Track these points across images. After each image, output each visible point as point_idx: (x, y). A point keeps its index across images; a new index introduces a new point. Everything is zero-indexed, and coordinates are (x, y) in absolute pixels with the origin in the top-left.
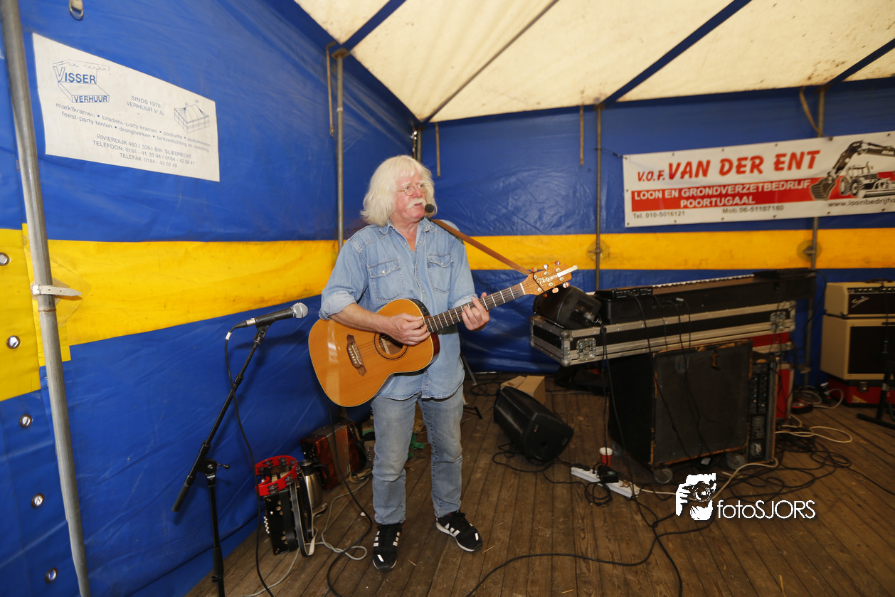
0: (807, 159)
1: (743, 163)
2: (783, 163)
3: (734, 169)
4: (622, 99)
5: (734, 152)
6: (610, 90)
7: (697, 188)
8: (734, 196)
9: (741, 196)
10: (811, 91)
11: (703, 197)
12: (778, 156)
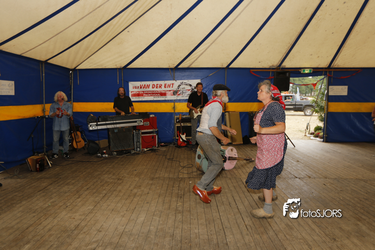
0: (171, 85)
1: (158, 85)
2: (166, 86)
3: (155, 87)
4: (127, 67)
5: (155, 83)
6: (123, 65)
7: (147, 91)
8: (156, 94)
9: (157, 94)
10: (172, 69)
11: (149, 94)
12: (165, 84)
